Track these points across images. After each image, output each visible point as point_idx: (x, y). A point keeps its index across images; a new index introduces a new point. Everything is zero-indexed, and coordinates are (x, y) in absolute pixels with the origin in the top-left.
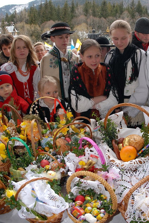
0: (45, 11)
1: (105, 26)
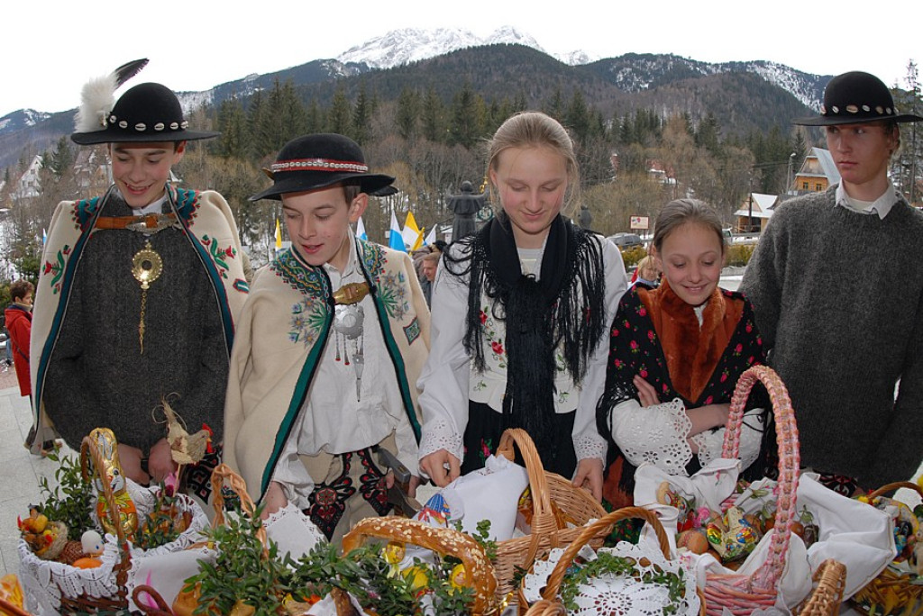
0: (270, 117)
1: (465, 172)
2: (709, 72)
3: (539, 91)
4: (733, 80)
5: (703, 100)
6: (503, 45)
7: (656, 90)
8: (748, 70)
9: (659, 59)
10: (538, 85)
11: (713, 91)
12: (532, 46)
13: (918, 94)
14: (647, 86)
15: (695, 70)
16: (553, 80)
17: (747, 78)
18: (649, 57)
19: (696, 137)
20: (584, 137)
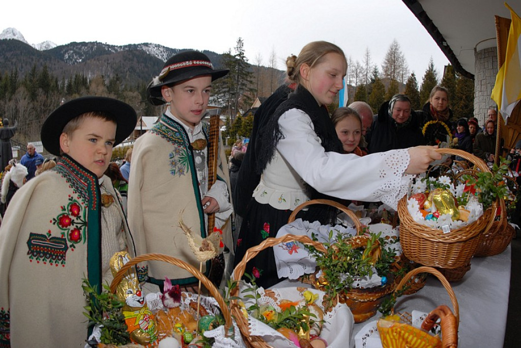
2: (116, 51)
3: (22, 67)
4: (129, 55)
5: (111, 67)
6: (6, 40)
7: (86, 63)
8: (138, 49)
9: (89, 45)
10: (22, 64)
11: (117, 61)
12: (21, 40)
13: (242, 56)
14: (80, 60)
15: (108, 49)
16: (30, 60)
17: (137, 53)
18: (84, 44)
19: (108, 87)
20: (48, 93)
